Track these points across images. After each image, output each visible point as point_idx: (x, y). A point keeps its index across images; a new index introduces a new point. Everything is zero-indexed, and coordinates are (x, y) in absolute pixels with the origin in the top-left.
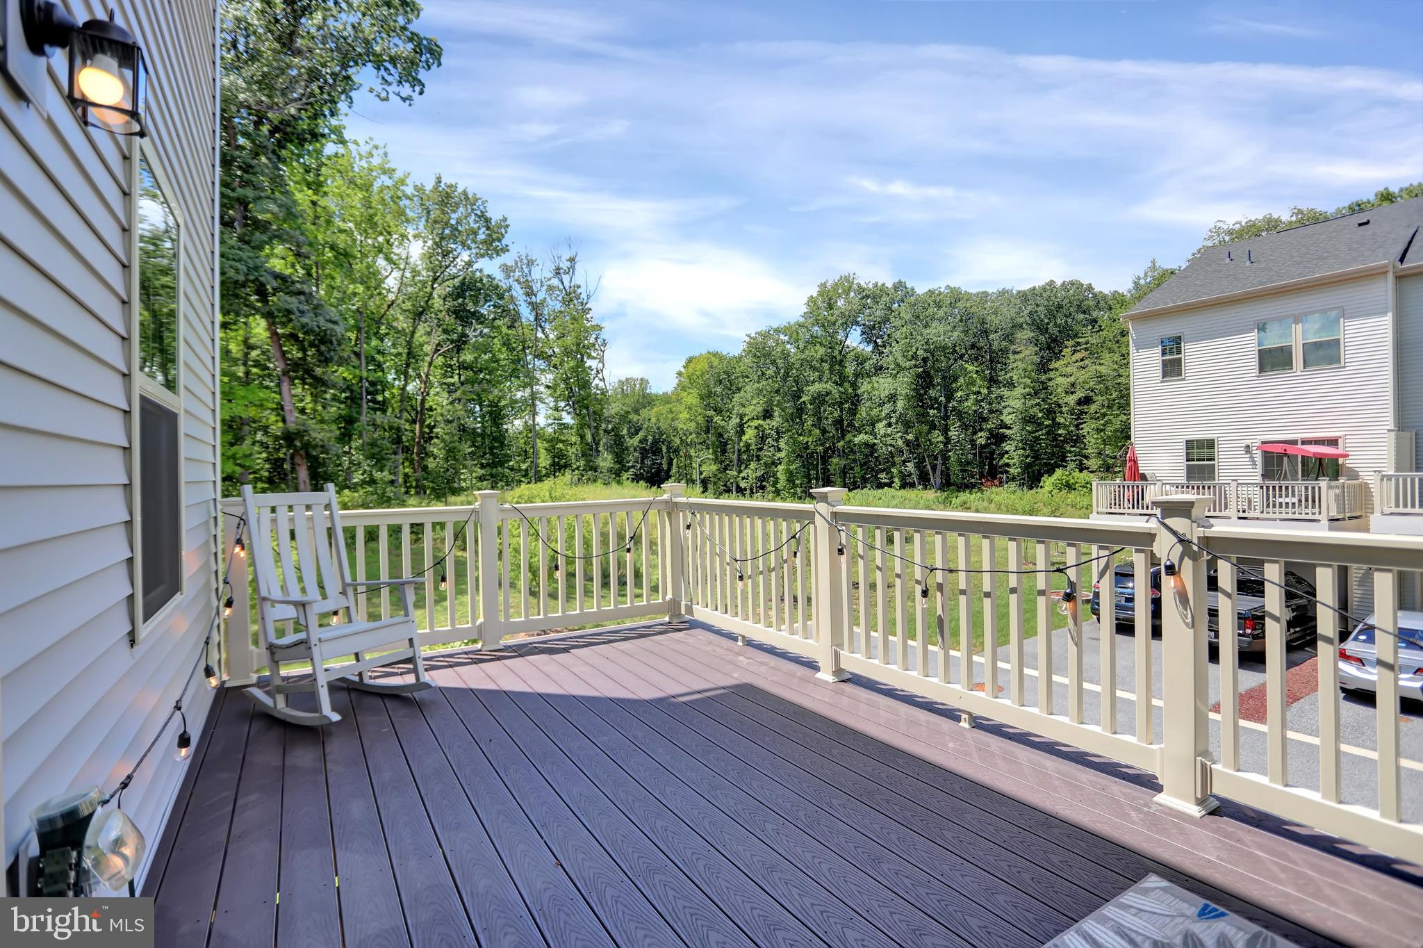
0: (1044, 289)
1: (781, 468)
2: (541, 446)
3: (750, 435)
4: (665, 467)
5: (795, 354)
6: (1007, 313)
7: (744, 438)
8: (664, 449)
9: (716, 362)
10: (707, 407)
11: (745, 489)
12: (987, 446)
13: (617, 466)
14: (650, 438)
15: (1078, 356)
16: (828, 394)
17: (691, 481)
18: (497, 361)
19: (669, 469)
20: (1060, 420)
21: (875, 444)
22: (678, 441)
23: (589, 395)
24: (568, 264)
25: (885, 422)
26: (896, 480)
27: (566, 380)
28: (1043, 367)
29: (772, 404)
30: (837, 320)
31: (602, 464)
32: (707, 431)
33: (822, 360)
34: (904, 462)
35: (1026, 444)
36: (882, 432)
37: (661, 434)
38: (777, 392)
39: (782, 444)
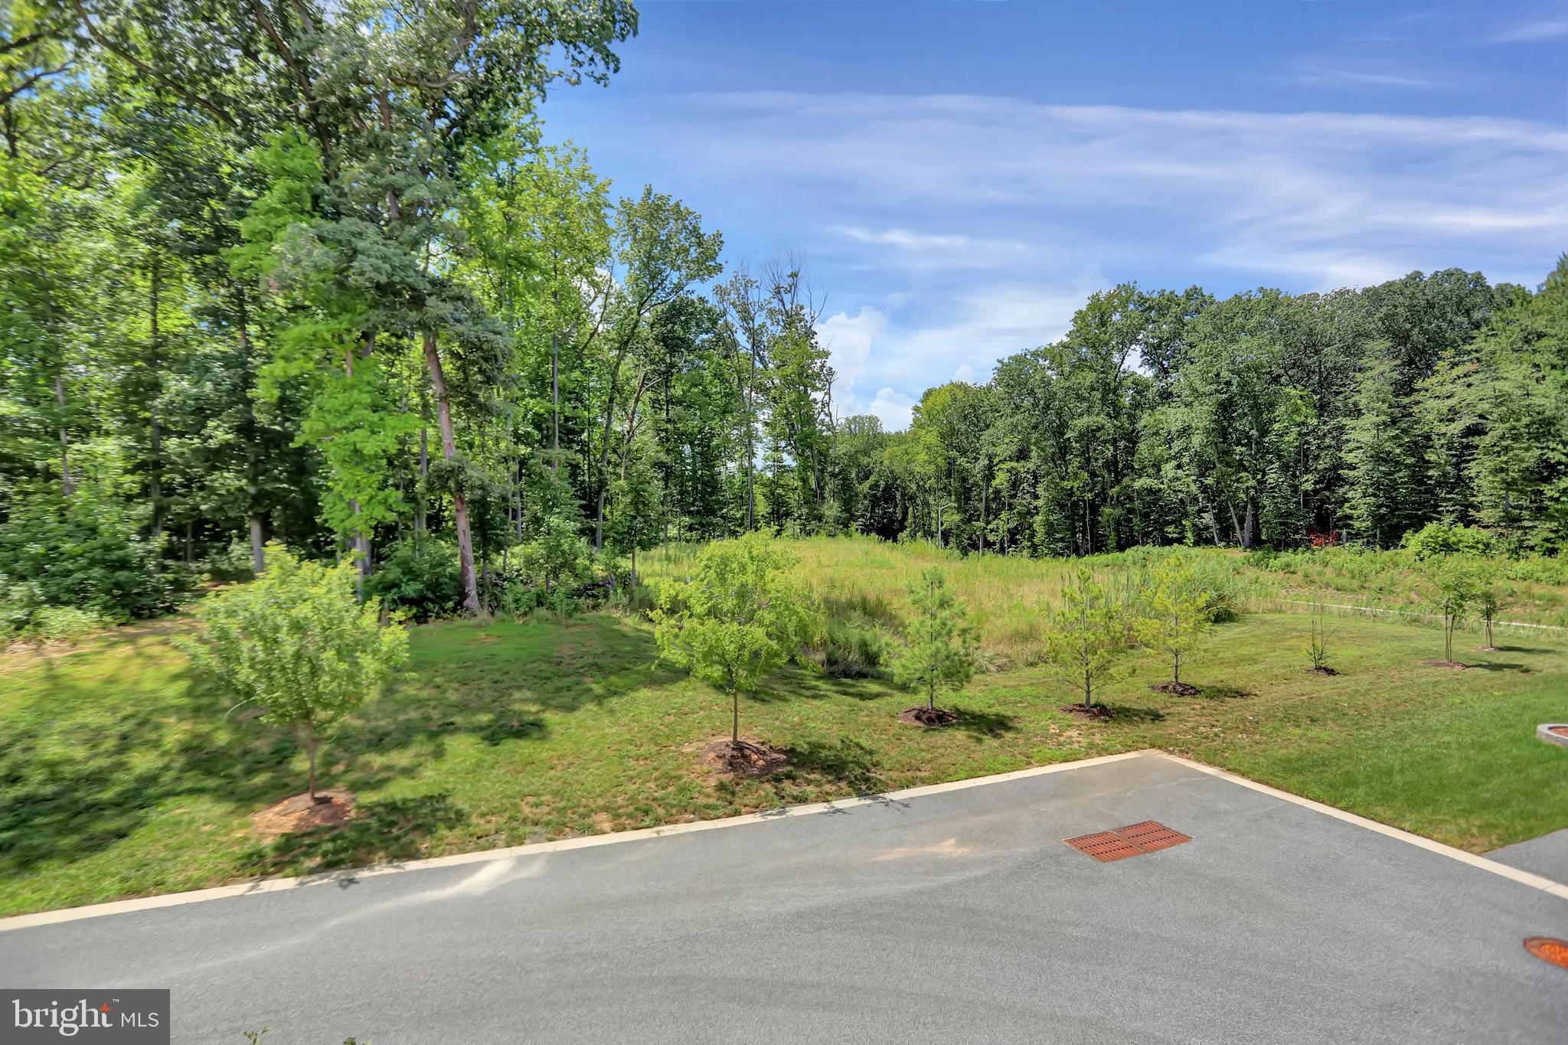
0: (1405, 284)
1: (1039, 518)
2: (758, 491)
3: (1001, 479)
4: (899, 516)
5: (1058, 381)
6: (1348, 319)
7: (994, 483)
8: (898, 496)
9: (960, 395)
10: (951, 445)
11: (994, 543)
12: (1316, 492)
13: (844, 515)
14: (882, 484)
15: (1459, 371)
16: (1099, 429)
17: (929, 534)
18: (708, 396)
19: (904, 518)
20: (1430, 456)
21: (1160, 490)
22: (914, 487)
23: (813, 433)
24: (790, 281)
25: (1174, 463)
26: (1189, 534)
27: (787, 416)
28: (1405, 387)
29: (1028, 442)
30: (1111, 339)
31: (828, 513)
32: (949, 475)
33: (1093, 389)
34: (1200, 512)
35: (1378, 489)
36: (1171, 474)
37: (895, 479)
38: (1035, 427)
39: (1040, 490)
